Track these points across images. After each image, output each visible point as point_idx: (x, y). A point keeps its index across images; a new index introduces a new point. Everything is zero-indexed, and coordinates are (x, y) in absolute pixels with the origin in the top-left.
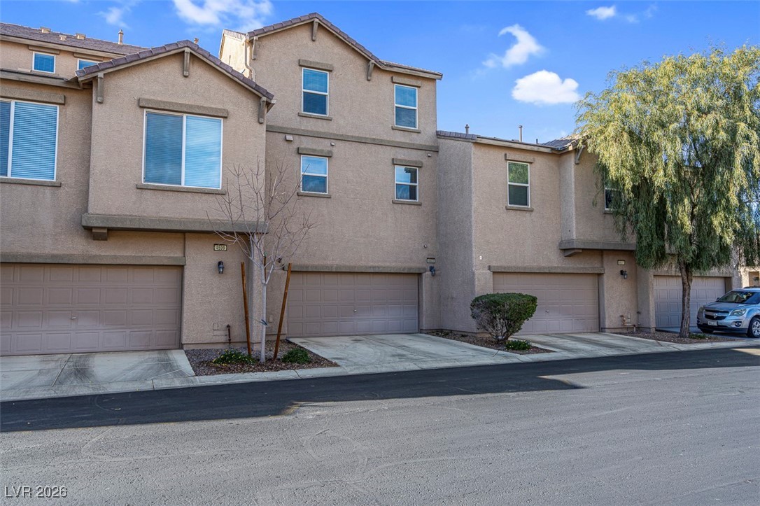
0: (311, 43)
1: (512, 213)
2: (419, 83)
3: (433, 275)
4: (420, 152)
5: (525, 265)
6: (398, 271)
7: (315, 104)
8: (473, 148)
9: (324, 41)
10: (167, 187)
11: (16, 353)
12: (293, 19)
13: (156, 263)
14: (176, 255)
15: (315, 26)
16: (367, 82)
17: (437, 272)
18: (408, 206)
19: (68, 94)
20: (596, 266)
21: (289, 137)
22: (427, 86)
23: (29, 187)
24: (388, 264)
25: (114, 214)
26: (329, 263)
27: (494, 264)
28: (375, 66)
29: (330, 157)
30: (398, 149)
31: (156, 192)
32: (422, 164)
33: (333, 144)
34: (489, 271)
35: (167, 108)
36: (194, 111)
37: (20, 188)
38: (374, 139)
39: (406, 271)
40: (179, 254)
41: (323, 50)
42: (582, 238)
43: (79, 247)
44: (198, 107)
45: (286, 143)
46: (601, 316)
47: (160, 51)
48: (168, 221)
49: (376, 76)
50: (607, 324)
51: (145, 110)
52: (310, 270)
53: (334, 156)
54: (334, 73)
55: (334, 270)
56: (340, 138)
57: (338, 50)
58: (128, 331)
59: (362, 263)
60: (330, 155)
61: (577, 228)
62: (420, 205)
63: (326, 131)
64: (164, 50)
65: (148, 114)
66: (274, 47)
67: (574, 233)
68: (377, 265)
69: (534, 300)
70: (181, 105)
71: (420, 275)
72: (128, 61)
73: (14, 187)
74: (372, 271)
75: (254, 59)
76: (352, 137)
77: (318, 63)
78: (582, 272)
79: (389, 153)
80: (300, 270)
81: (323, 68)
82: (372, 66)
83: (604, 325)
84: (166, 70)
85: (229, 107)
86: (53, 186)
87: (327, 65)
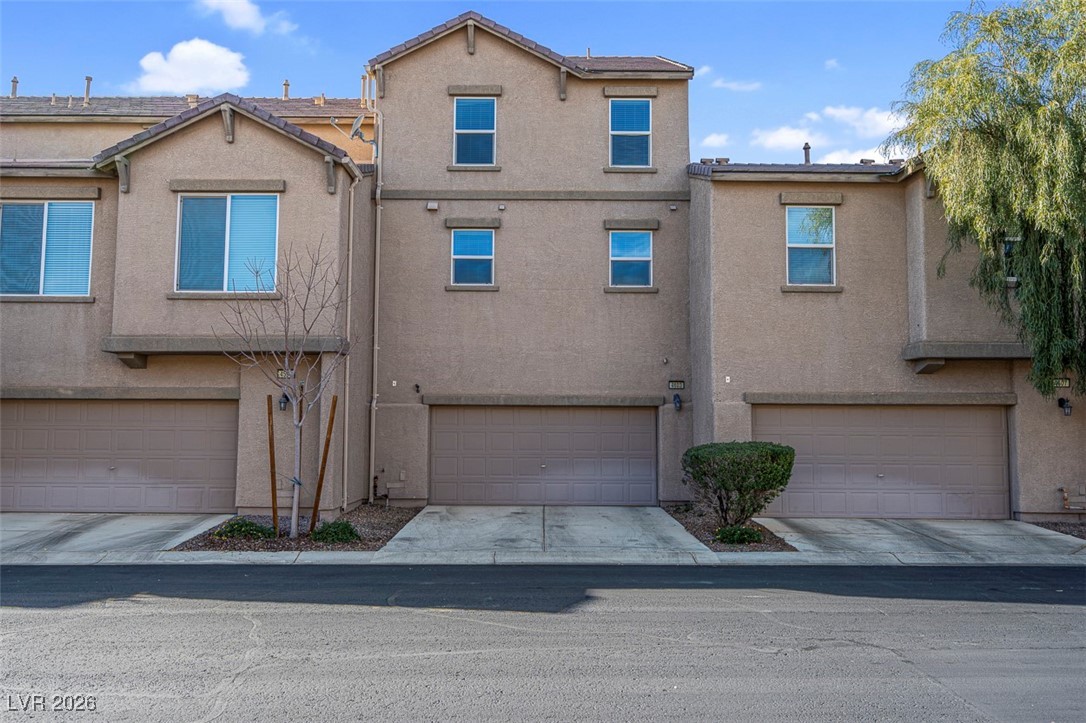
0: (467, 59)
1: (796, 299)
2: (653, 90)
3: (680, 409)
4: (655, 205)
5: (825, 391)
6: (613, 404)
7: (474, 150)
8: (712, 191)
9: (488, 51)
10: (203, 295)
11: (19, 509)
12: (435, 29)
13: (202, 397)
14: (230, 386)
15: (472, 30)
16: (560, 103)
17: (685, 405)
18: (633, 296)
19: (103, 186)
20: (997, 390)
21: (433, 205)
22: (668, 95)
23: (61, 306)
24: (597, 392)
25: (141, 333)
26: (495, 391)
27: (756, 389)
28: (569, 76)
29: (498, 228)
30: (614, 205)
31: (191, 302)
32: (659, 223)
33: (502, 207)
34: (743, 403)
35: (203, 188)
36: (238, 188)
37: (53, 307)
38: (571, 193)
39: (627, 403)
40: (232, 385)
41: (488, 65)
42: (944, 337)
43: (113, 379)
44: (244, 182)
45: (428, 214)
46: (1013, 489)
47: (192, 115)
48: (204, 340)
49: (575, 91)
50: (1023, 504)
51: (179, 195)
52: (463, 402)
53: (505, 224)
54: (505, 97)
55: (502, 403)
56: (515, 197)
57: (512, 61)
58: (175, 487)
59: (551, 391)
60: (497, 225)
61: (930, 320)
62: (657, 293)
63: (492, 188)
64: (196, 113)
65: (184, 200)
66: (413, 77)
67: (924, 329)
68: (576, 393)
69: (788, 453)
70: (222, 182)
71: (656, 408)
72: (152, 133)
73: (45, 306)
74: (567, 404)
75: (382, 98)
76: (534, 192)
77: (477, 87)
78: (957, 402)
79: (599, 212)
80: (447, 403)
81: (486, 92)
82: (564, 77)
83: (1018, 506)
84: (206, 138)
85: (287, 176)
86: (85, 302)
87: (492, 87)
